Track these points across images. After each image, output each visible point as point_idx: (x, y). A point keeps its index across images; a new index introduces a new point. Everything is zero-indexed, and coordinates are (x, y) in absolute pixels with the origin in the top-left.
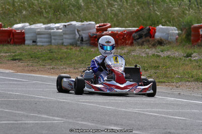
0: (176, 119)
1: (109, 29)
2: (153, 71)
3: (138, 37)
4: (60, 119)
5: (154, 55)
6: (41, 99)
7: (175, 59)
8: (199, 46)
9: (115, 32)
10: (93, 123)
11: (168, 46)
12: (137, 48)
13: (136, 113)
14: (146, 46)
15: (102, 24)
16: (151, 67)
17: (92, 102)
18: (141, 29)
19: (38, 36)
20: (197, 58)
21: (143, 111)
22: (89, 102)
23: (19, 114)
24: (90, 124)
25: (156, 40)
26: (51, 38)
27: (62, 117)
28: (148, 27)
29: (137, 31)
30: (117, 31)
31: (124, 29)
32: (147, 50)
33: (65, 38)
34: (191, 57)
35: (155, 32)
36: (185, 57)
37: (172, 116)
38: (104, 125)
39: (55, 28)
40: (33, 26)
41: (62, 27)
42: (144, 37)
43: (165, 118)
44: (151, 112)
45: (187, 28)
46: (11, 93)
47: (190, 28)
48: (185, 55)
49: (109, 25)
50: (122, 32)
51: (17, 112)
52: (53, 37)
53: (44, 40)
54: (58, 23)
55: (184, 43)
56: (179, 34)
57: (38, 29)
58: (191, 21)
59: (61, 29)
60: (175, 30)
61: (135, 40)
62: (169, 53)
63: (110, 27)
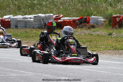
0: (102, 73)
1: (62, 18)
2: (88, 44)
3: (79, 23)
4: (32, 73)
5: (89, 34)
6: (20, 61)
7: (102, 36)
8: (116, 28)
9: (66, 20)
10: (52, 75)
11: (98, 28)
12: (79, 30)
13: (78, 69)
14: (84, 29)
15: (58, 15)
16: (87, 41)
18: (82, 18)
19: (18, 23)
20: (115, 36)
21: (82, 68)
23: (7, 70)
24: (50, 76)
25: (90, 25)
27: (33, 72)
28: (85, 17)
29: (79, 20)
30: (67, 19)
31: (71, 18)
32: (85, 31)
33: (35, 24)
34: (112, 35)
35: (90, 20)
37: (100, 71)
38: (59, 76)
39: (29, 18)
40: (15, 17)
41: (33, 17)
42: (83, 23)
43: (96, 72)
44: (87, 68)
45: (109, 17)
46: (2, 57)
47: (111, 17)
48: (108, 34)
49: (62, 16)
50: (70, 20)
51: (5, 69)
52: (27, 24)
53: (22, 25)
54: (31, 15)
55: (107, 26)
56: (104, 21)
57: (18, 18)
58: (112, 14)
59: (32, 18)
60: (102, 19)
61: (78, 25)
62: (98, 33)
63: (62, 17)
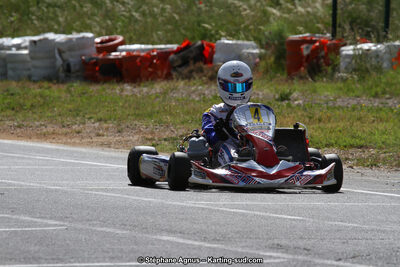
0: (284, 219)
1: (120, 47)
3: (180, 62)
6: (10, 185)
8: (301, 78)
9: (135, 53)
10: (124, 229)
12: (181, 84)
13: (203, 209)
14: (197, 81)
15: (107, 37)
17: (113, 190)
18: (187, 47)
20: (301, 102)
21: (217, 205)
22: (106, 190)
24: (119, 232)
26: (5, 66)
27: (61, 219)
28: (199, 43)
29: (179, 51)
30: (138, 50)
31: (150, 47)
32: (200, 88)
33: (35, 67)
34: (289, 100)
35: (213, 53)
36: (277, 100)
37: (276, 213)
38: (148, 233)
39: (14, 46)
41: (27, 44)
42: (192, 62)
43: (263, 217)
44: (232, 207)
47: (281, 44)
48: (277, 97)
49: (120, 39)
50: (149, 54)
52: (9, 66)
54: (18, 36)
55: (272, 72)
56: (261, 57)
59: (25, 48)
60: (254, 48)
61: (174, 68)
63: (122, 43)
